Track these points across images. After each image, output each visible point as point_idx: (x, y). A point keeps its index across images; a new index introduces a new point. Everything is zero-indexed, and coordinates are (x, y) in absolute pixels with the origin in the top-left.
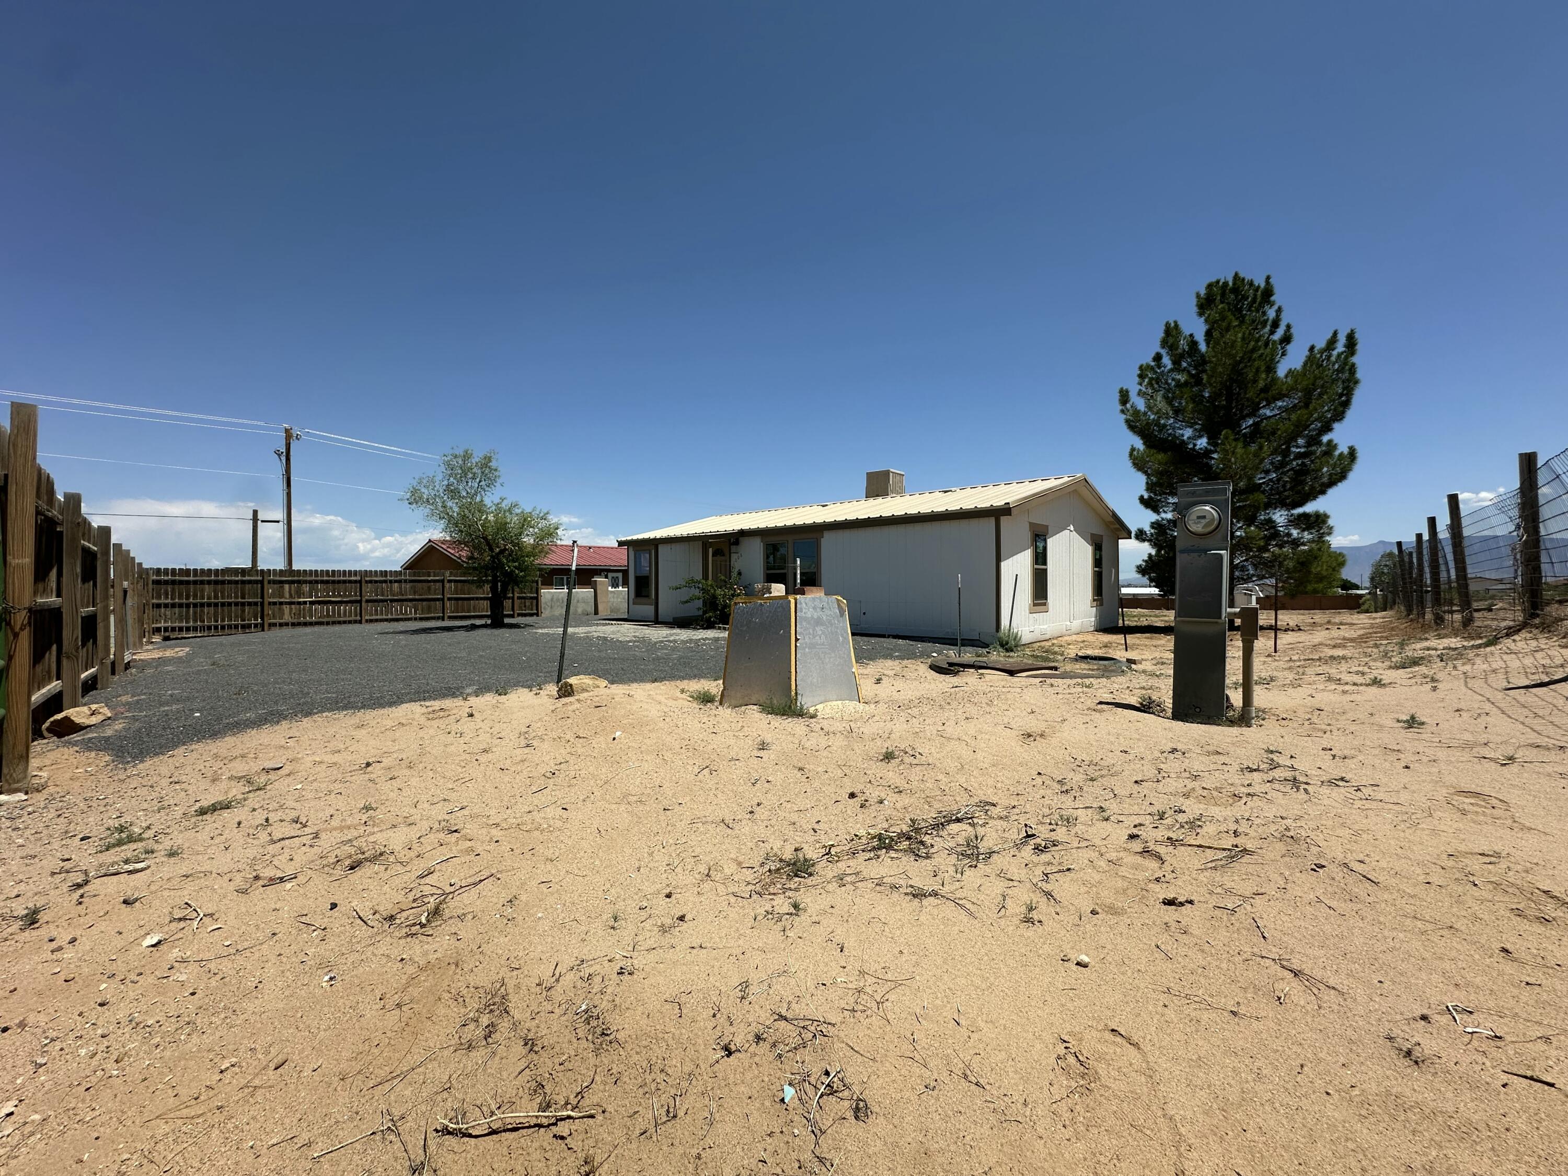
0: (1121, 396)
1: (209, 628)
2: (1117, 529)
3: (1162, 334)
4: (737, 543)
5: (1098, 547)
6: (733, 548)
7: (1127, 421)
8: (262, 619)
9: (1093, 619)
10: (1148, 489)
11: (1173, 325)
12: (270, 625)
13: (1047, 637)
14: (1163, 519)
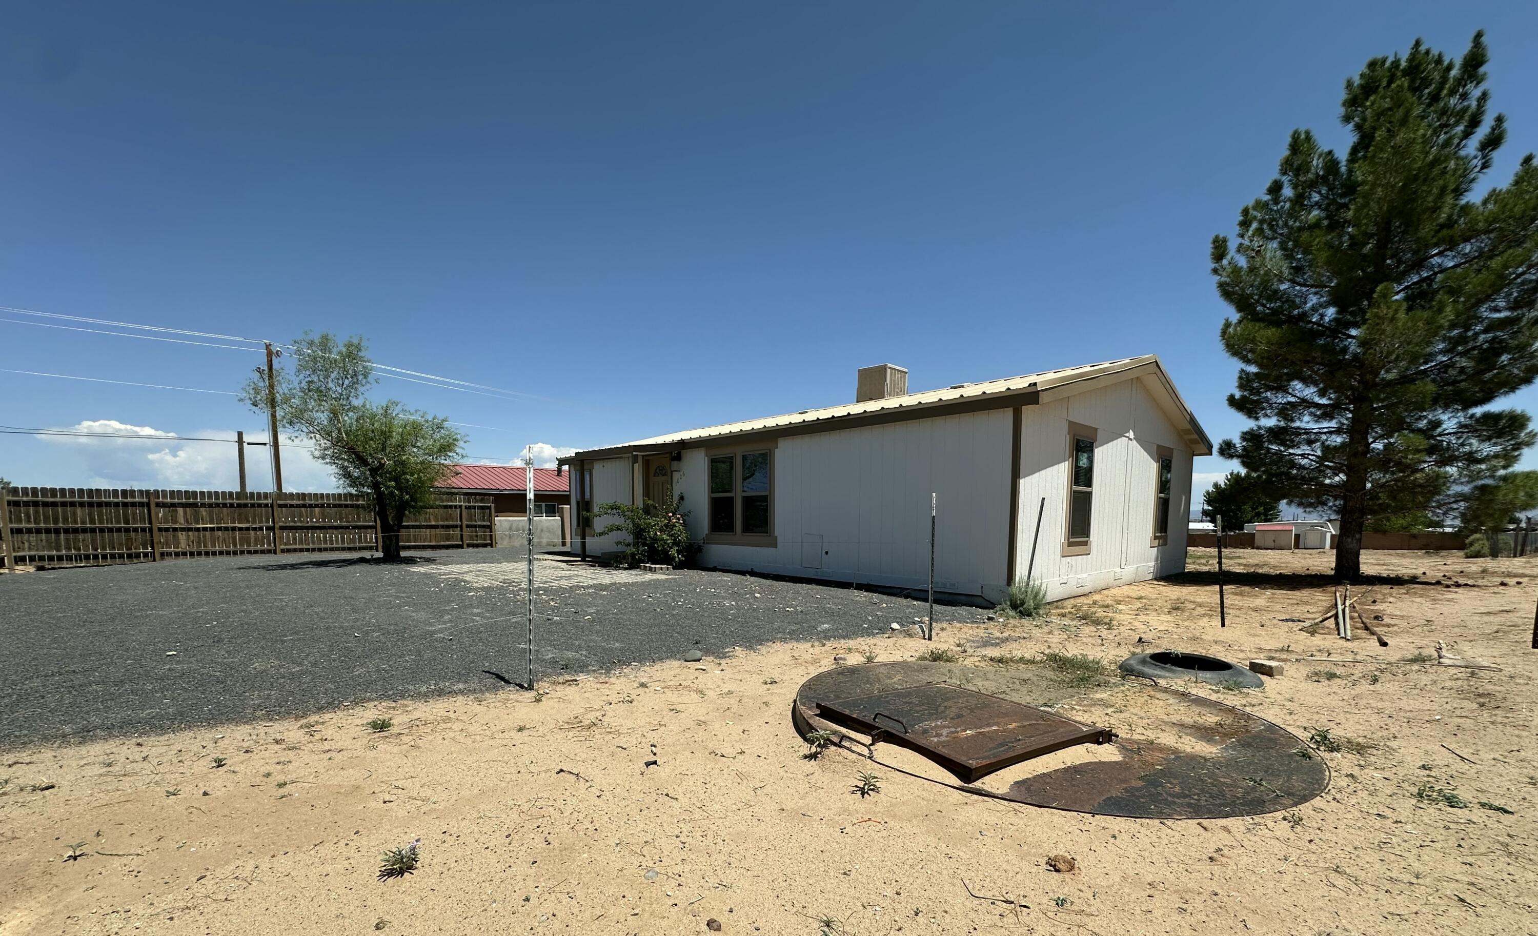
0: (1216, 248)
1: (87, 557)
2: (1195, 442)
3: (1284, 152)
4: (678, 458)
5: (1165, 465)
6: (675, 464)
7: (1221, 286)
8: (153, 548)
9: (1153, 563)
10: (1241, 387)
11: (1303, 136)
12: (162, 554)
13: (1086, 590)
14: (1260, 428)
